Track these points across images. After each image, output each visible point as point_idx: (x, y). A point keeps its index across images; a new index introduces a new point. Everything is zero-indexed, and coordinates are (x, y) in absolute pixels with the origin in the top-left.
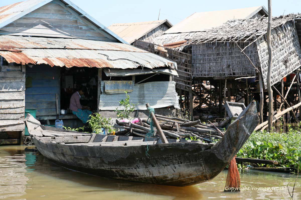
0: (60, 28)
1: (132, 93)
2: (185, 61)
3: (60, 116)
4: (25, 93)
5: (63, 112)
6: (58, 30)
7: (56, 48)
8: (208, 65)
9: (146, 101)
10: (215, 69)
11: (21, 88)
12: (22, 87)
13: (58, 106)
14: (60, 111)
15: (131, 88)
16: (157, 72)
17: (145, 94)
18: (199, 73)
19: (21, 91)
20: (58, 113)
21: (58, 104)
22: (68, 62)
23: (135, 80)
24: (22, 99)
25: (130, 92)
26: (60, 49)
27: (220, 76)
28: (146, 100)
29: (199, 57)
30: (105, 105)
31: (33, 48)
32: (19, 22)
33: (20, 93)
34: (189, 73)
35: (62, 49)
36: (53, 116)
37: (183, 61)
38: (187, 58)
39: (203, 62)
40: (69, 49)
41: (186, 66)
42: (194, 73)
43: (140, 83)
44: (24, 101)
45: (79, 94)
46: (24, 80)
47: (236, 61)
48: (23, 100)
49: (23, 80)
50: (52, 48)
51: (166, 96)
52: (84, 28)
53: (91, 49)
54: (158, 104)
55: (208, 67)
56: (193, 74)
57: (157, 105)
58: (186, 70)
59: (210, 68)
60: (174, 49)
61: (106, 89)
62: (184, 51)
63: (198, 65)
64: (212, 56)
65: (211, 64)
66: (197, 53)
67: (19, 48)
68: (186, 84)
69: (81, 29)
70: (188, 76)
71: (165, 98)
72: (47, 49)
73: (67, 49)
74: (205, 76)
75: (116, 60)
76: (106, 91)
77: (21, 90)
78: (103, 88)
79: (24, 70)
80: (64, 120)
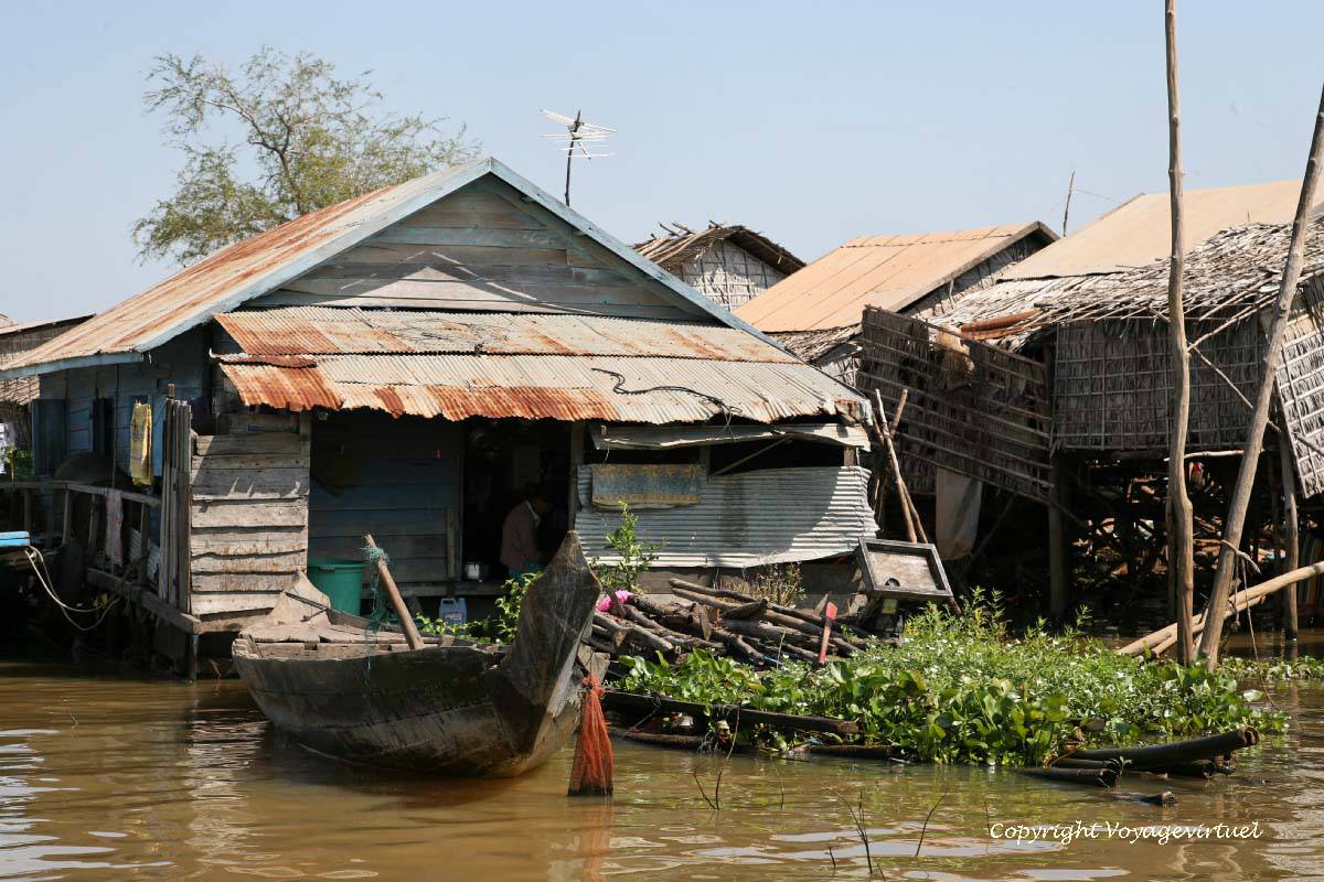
0: (499, 277)
1: (698, 507)
2: (1028, 390)
3: (459, 587)
4: (310, 508)
5: (474, 571)
6: (492, 284)
7: (445, 353)
8: (1109, 403)
9: (752, 536)
10: (1130, 418)
11: (296, 490)
12: (299, 486)
13: (452, 552)
14: (459, 568)
15: (692, 489)
16: (783, 433)
17: (747, 512)
18: (1075, 432)
19: (293, 500)
20: (452, 573)
21: (455, 543)
22: (459, 401)
23: (708, 462)
24: (298, 523)
25: (687, 502)
26: (458, 353)
27: (1144, 447)
28: (750, 534)
29: (1081, 374)
30: (595, 547)
31: (364, 354)
32: (352, 259)
33: (292, 504)
34: (1042, 434)
35: (468, 353)
36: (435, 584)
37: (1022, 387)
38: (1033, 374)
39: (1092, 391)
40: (492, 354)
41: (1032, 406)
42: (1058, 435)
43: (724, 474)
44: (306, 531)
45: (533, 508)
46: (306, 462)
47: (1201, 390)
48: (300, 528)
49: (302, 463)
50: (431, 353)
51: (827, 520)
52: (590, 274)
53: (573, 355)
54: (797, 547)
55: (1108, 413)
56: (1055, 439)
57: (791, 550)
58: (1032, 423)
59: (1114, 416)
60: (992, 342)
61: (595, 492)
62: (1026, 350)
63: (1073, 404)
64: (1123, 369)
65: (1119, 400)
66: (1073, 355)
67: (314, 354)
68: (1035, 476)
69: (580, 278)
70: (1040, 447)
71: (824, 526)
72: (412, 354)
73: (485, 353)
74: (1096, 447)
75: (644, 392)
76: (598, 501)
77: (293, 494)
78: (586, 489)
79: (305, 430)
80: (468, 599)
